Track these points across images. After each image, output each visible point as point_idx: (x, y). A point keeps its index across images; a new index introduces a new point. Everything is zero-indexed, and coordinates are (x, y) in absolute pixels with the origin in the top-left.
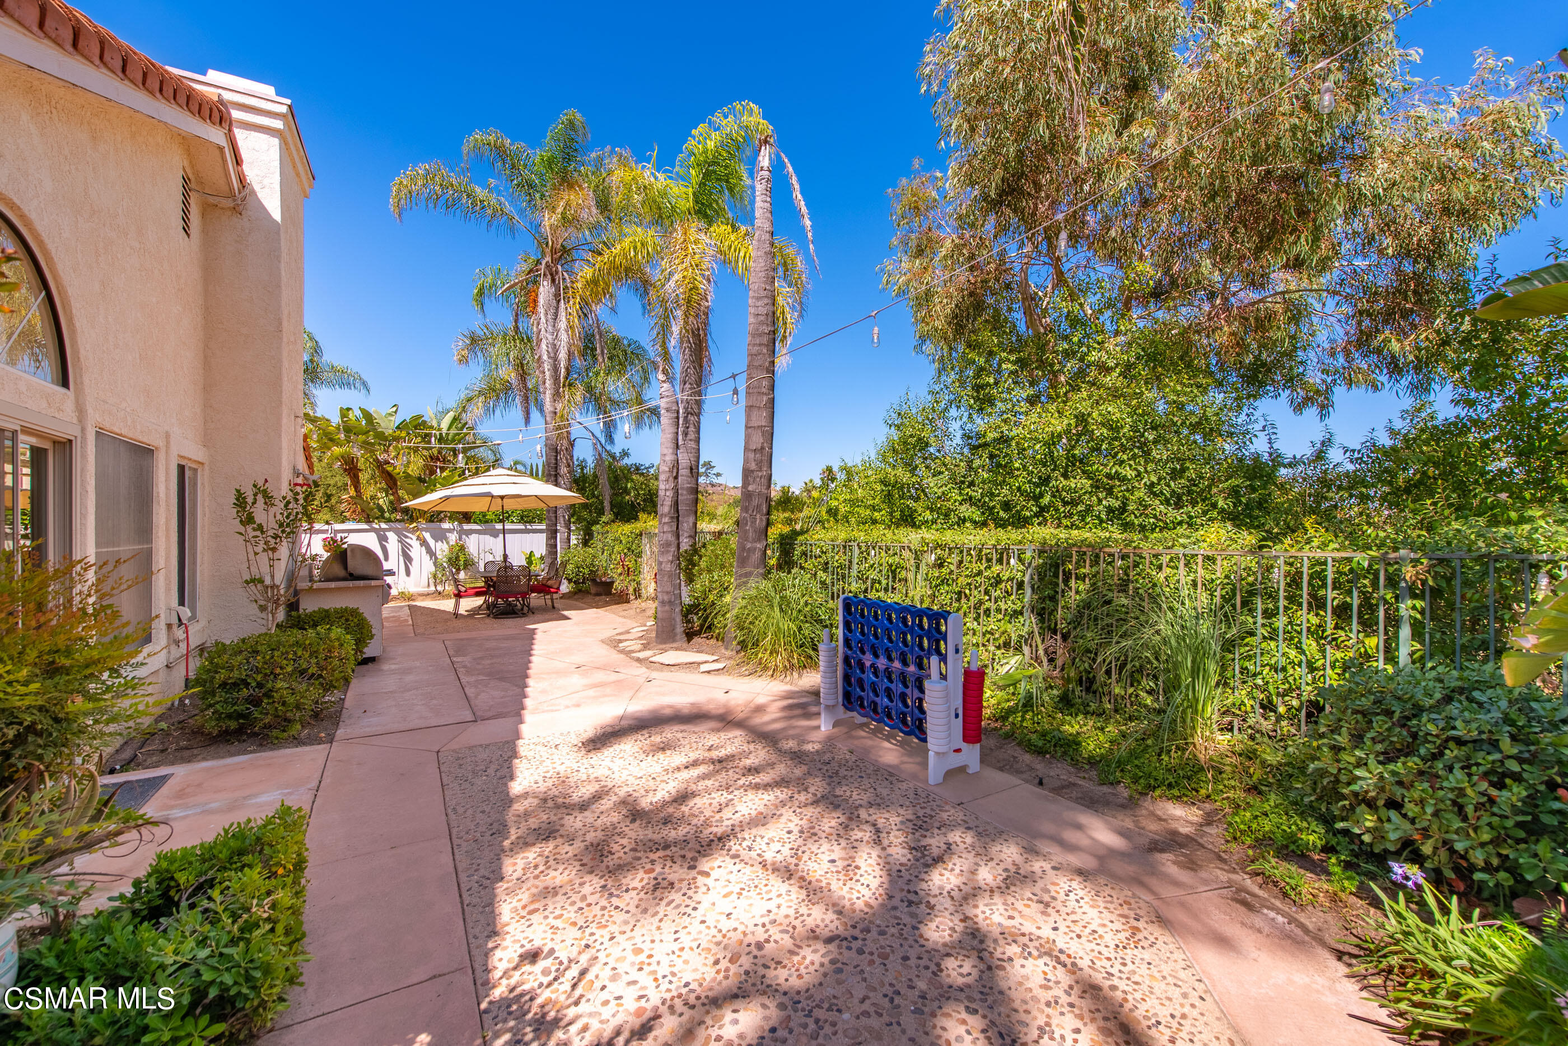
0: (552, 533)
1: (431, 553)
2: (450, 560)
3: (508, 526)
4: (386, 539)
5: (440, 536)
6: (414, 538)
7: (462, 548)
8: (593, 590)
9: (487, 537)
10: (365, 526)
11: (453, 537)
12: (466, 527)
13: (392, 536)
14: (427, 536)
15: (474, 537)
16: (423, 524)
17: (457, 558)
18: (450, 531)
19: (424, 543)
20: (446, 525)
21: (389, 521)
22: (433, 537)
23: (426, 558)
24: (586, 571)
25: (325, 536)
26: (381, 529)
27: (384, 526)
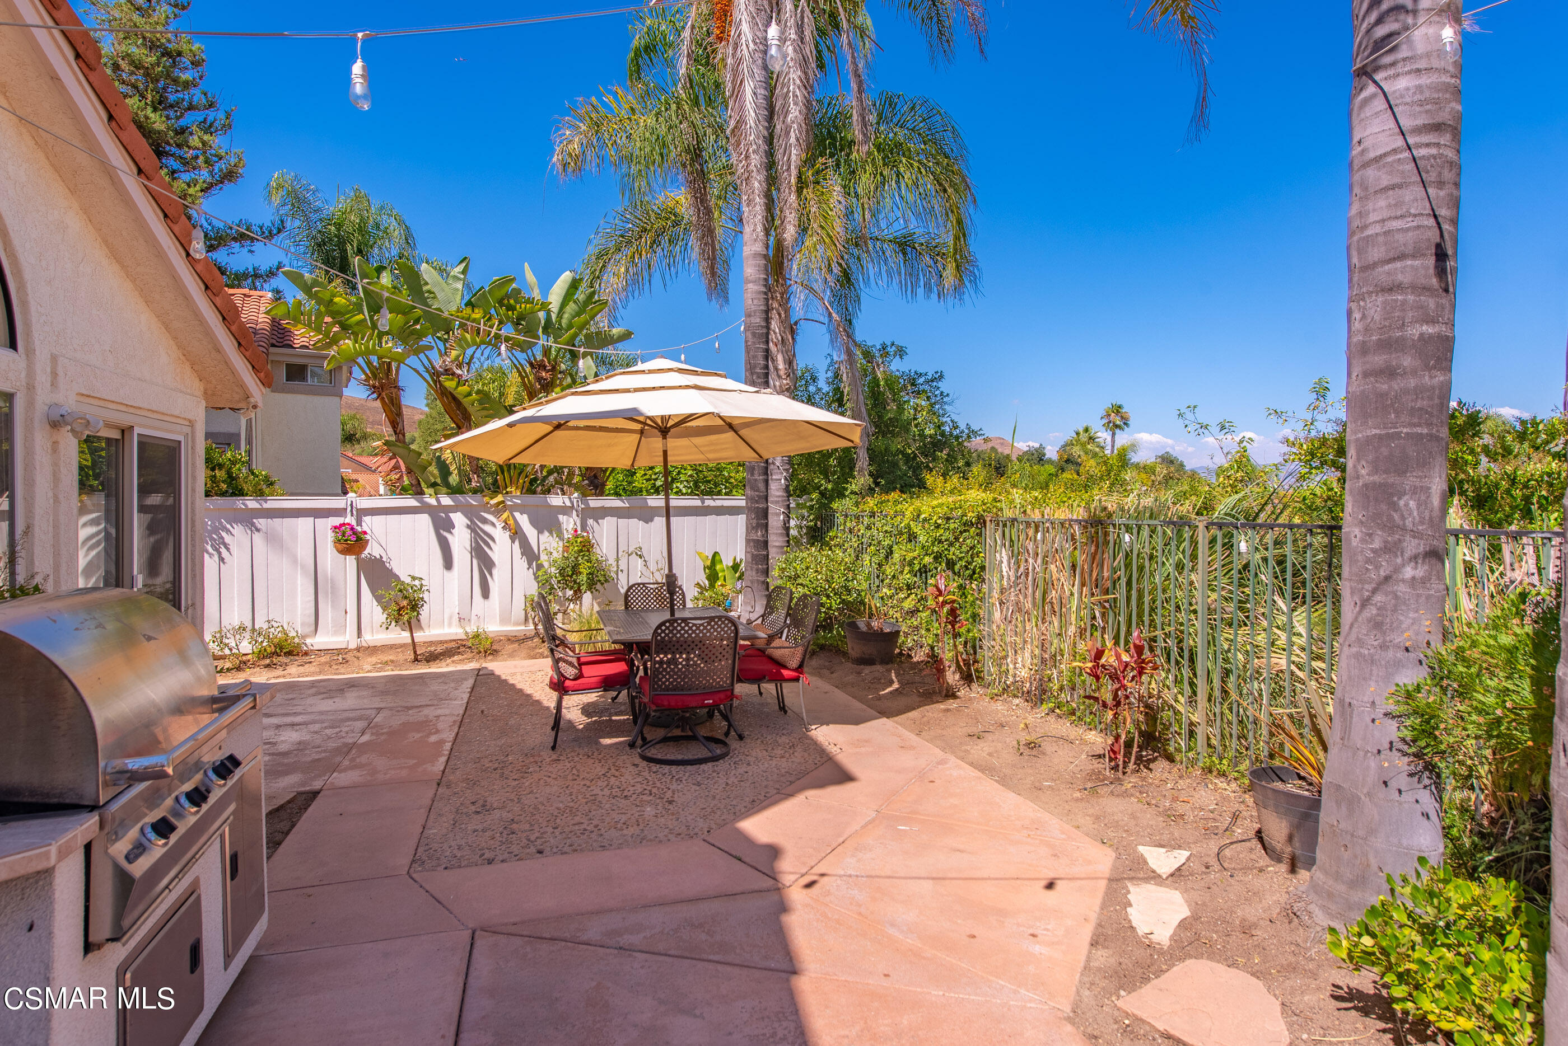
0: (760, 517)
1: (530, 555)
2: (562, 571)
3: (675, 502)
4: (450, 526)
5: (547, 522)
6: (500, 525)
7: (586, 547)
8: (853, 648)
9: (634, 521)
10: (412, 502)
11: (569, 523)
12: (594, 503)
13: (459, 519)
14: (523, 520)
15: (608, 524)
16: (515, 496)
17: (575, 569)
18: (565, 510)
19: (517, 534)
20: (556, 500)
21: (454, 491)
22: (534, 523)
23: (521, 564)
24: (835, 603)
25: (337, 521)
26: (440, 507)
27: (446, 501)
